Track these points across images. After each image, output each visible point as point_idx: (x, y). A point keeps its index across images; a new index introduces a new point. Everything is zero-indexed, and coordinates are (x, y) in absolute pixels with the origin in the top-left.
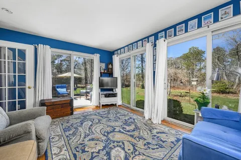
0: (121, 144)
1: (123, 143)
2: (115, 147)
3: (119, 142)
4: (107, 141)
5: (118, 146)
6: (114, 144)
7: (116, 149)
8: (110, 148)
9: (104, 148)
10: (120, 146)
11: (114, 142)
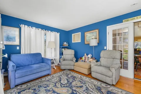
0: (63, 86)
1: (61, 86)
2: (66, 84)
3: (63, 87)
4: (71, 86)
5: (64, 85)
6: (66, 85)
7: (65, 83)
8: (68, 83)
9: (71, 83)
10: (63, 84)
11: (67, 86)
